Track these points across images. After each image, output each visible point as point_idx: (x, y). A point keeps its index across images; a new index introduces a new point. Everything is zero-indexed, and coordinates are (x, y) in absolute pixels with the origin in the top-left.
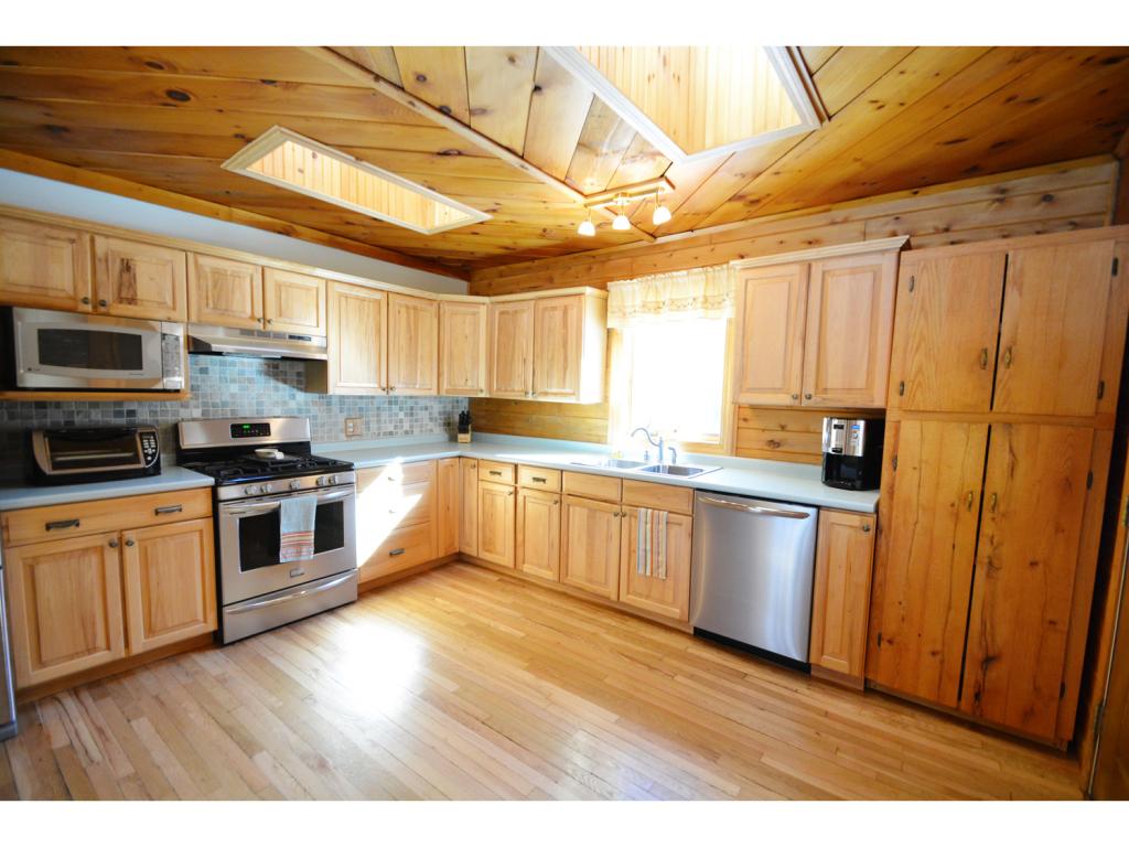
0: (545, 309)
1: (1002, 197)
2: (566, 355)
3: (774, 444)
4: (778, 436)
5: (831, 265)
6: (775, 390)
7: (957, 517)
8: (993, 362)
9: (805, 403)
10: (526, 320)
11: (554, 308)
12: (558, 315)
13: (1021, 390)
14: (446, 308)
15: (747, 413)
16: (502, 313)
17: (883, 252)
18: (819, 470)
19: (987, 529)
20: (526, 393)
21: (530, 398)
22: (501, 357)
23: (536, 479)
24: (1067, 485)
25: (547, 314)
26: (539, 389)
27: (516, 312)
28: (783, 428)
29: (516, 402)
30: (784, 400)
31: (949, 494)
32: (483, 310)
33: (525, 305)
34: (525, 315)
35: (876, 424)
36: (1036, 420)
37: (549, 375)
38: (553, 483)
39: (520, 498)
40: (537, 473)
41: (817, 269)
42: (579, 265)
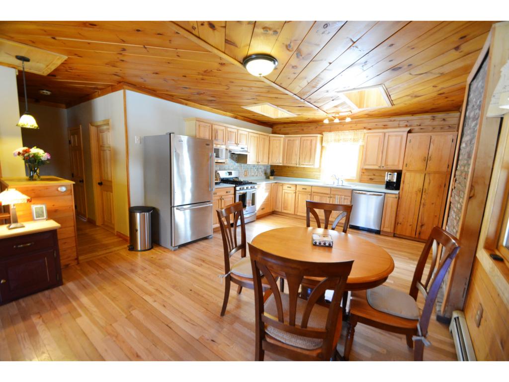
0: (304, 140)
1: (434, 119)
2: (311, 154)
3: (371, 179)
4: (372, 177)
5: (390, 134)
6: (374, 165)
7: (417, 194)
8: (426, 160)
9: (382, 168)
10: (297, 142)
11: (307, 140)
12: (309, 142)
13: (432, 166)
14: (272, 138)
15: (364, 171)
16: (289, 140)
17: (404, 131)
18: (384, 186)
19: (423, 196)
20: (297, 164)
21: (298, 166)
22: (288, 153)
23: (303, 189)
24: (441, 186)
25: (305, 142)
26: (301, 163)
27: (294, 140)
28: (374, 175)
29: (293, 167)
30: (376, 167)
31: (415, 190)
32: (282, 139)
33: (297, 139)
34: (297, 141)
35: (400, 174)
36: (435, 173)
37: (305, 159)
38: (309, 189)
39: (297, 194)
40: (304, 187)
41: (387, 135)
42: (313, 127)
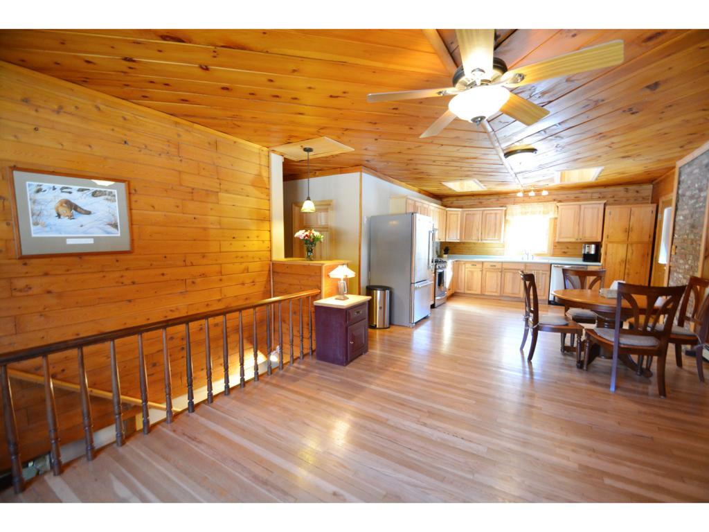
0: (487, 214)
1: (627, 190)
2: (496, 230)
3: (565, 253)
4: (566, 250)
5: (587, 206)
6: (570, 238)
7: (620, 264)
8: (628, 231)
9: (579, 241)
10: (478, 217)
11: (491, 213)
12: (493, 216)
13: (634, 237)
14: (449, 213)
15: (556, 244)
16: (467, 214)
17: (600, 204)
18: (581, 259)
19: (627, 266)
20: (478, 240)
21: (480, 241)
22: (466, 228)
23: (492, 266)
24: (643, 256)
25: (488, 216)
26: (483, 238)
27: (474, 214)
28: (568, 248)
29: (474, 243)
30: (573, 240)
31: (618, 261)
32: (459, 213)
33: (478, 213)
34: (478, 215)
35: (598, 246)
36: (638, 243)
37: (488, 234)
38: (499, 266)
39: (484, 272)
40: (492, 264)
41: (583, 207)
42: (493, 199)
